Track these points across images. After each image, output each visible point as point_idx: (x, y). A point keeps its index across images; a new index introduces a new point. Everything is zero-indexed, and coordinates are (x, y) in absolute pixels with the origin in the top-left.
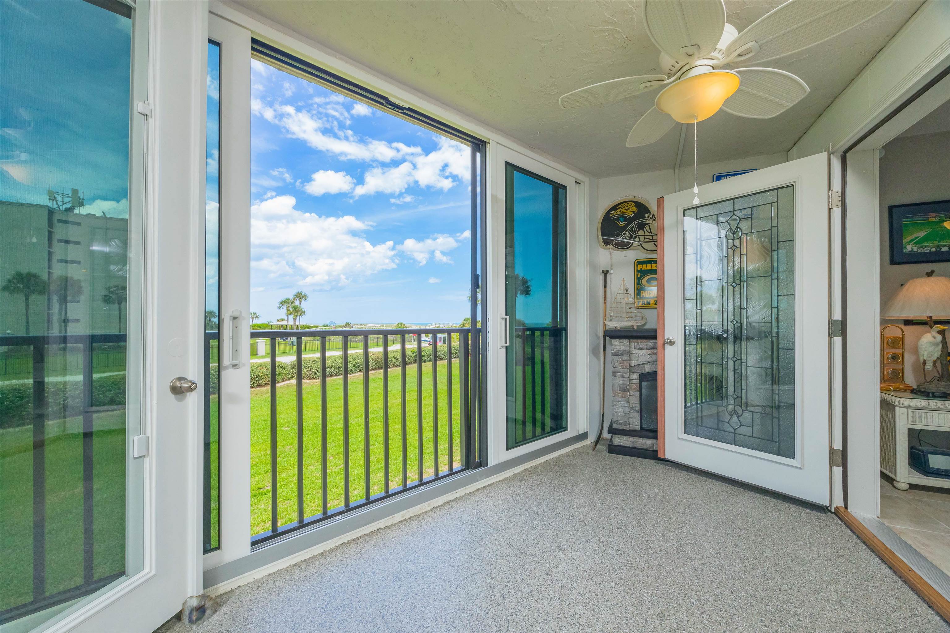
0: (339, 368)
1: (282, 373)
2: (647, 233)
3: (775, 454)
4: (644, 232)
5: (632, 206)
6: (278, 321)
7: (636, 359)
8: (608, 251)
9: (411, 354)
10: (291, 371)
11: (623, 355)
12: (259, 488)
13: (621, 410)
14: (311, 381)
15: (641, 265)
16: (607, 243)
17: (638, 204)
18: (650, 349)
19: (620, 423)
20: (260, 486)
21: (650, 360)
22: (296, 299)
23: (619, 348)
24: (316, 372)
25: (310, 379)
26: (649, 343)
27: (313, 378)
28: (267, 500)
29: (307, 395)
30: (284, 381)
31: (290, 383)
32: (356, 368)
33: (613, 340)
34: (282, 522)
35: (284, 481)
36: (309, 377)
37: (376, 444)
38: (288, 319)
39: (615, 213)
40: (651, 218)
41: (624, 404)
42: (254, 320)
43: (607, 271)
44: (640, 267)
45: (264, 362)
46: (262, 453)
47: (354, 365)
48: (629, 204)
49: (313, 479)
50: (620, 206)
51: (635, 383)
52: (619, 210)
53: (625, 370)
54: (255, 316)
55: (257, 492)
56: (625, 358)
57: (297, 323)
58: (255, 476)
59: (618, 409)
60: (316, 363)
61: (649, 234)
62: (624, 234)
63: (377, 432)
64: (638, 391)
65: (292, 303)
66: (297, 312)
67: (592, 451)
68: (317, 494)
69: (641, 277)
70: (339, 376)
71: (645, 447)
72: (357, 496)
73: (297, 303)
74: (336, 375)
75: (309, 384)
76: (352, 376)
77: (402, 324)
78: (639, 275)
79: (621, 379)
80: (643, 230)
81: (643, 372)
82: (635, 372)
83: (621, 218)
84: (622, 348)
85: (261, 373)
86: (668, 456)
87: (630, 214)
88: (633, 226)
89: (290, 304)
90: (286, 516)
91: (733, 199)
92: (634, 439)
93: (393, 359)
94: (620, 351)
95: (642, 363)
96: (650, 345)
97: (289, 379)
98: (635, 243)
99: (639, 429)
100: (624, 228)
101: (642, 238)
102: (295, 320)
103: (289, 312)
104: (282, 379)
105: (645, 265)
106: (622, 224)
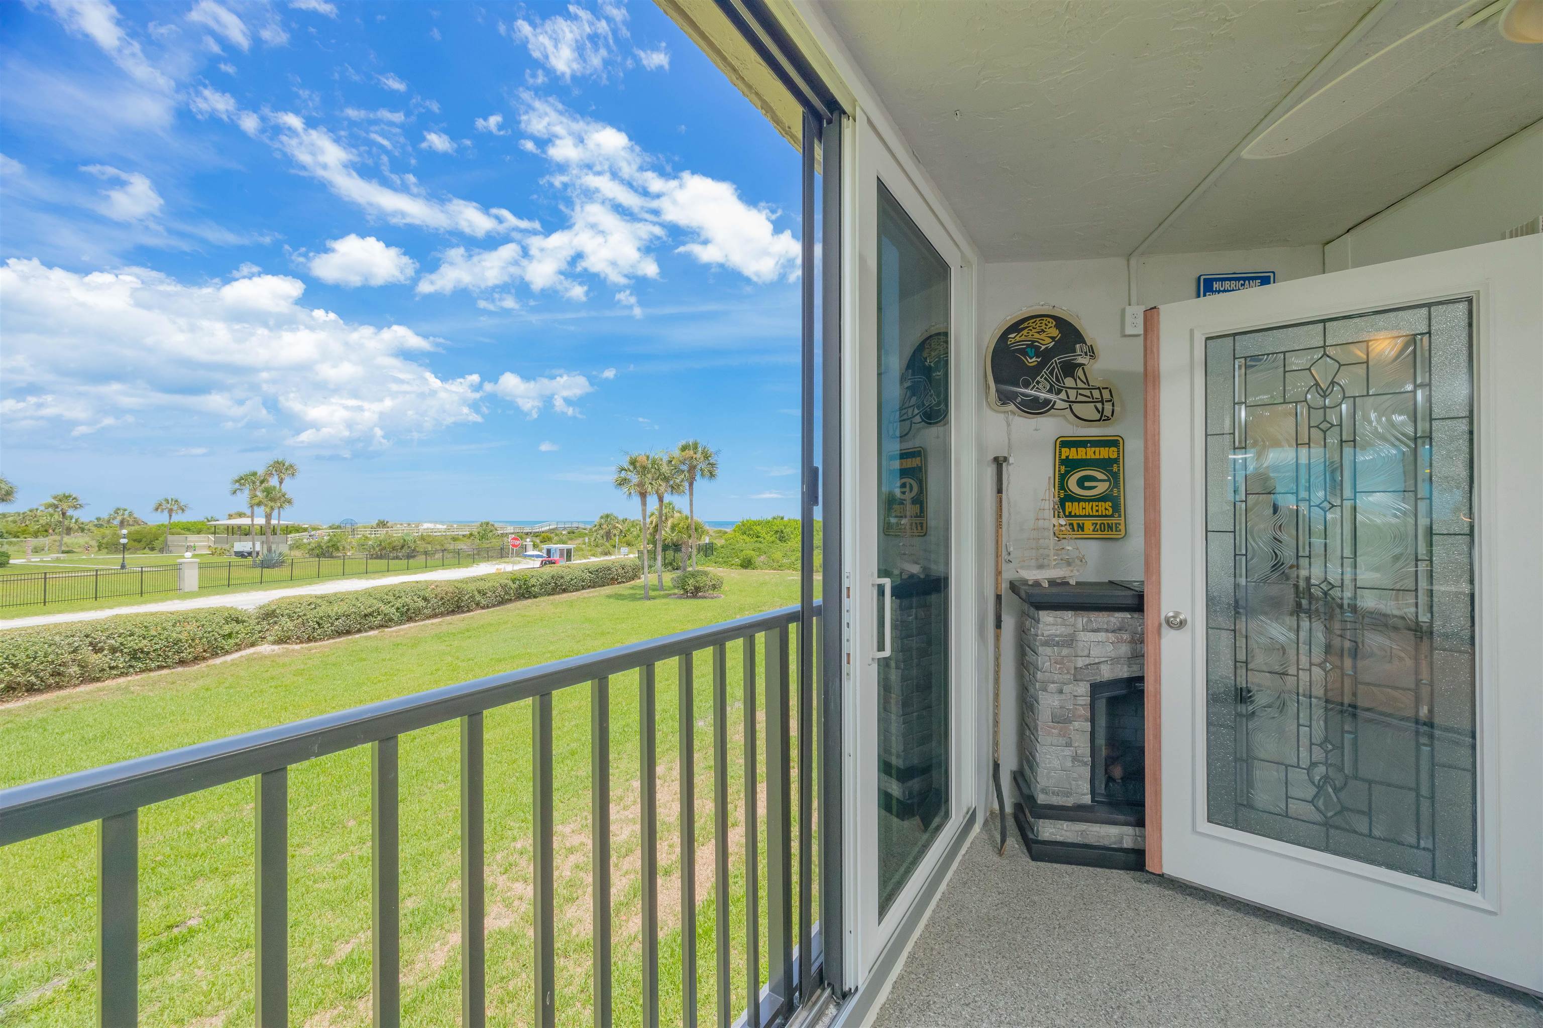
0: (366, 615)
1: (237, 633)
2: (1080, 385)
3: (1425, 878)
4: (1076, 380)
5: (1050, 325)
6: (230, 517)
7: (1086, 653)
8: (1002, 415)
9: (511, 583)
10: (259, 628)
11: (1063, 646)
12: (170, 927)
13: (1056, 763)
14: (304, 645)
15: (1067, 450)
16: (1005, 398)
17: (1061, 323)
18: (1113, 632)
19: (1053, 793)
20: (171, 920)
21: (1113, 655)
22: (271, 474)
23: (1053, 631)
24: (316, 626)
25: (301, 642)
26: (1112, 619)
27: (309, 640)
28: (189, 956)
29: (296, 679)
30: (240, 649)
31: (254, 653)
32: (402, 615)
33: (1041, 613)
34: (228, 1017)
35: (236, 897)
36: (298, 638)
37: (450, 778)
38: (253, 513)
39: (1018, 338)
40: (1086, 354)
41: (1063, 751)
42: (173, 515)
43: (1005, 459)
44: (1065, 452)
45: (193, 611)
46: (181, 829)
47: (398, 609)
48: (1044, 322)
49: (308, 883)
50: (1026, 324)
51: (1083, 703)
52: (1025, 332)
53: (1066, 677)
54: (175, 507)
55: (164, 938)
56: (1065, 651)
57: (274, 522)
58: (159, 893)
59: (1049, 763)
60: (315, 608)
61: (1083, 386)
62: (1038, 383)
63: (450, 750)
64: (1086, 721)
65: (262, 482)
66: (273, 500)
67: (996, 858)
68: (318, 922)
69: (1067, 472)
70: (366, 631)
71: (1106, 842)
72: (413, 913)
73: (274, 482)
74: (359, 631)
75: (298, 651)
76: (393, 632)
77: (487, 524)
78: (1063, 468)
79: (1056, 696)
80: (1073, 377)
81: (1099, 679)
82: (1082, 680)
83: (1028, 350)
84: (1060, 630)
85: (186, 634)
86: (1168, 869)
87: (1046, 343)
88: (1054, 368)
89: (258, 483)
90: (239, 997)
91: (1324, 321)
92: (1083, 826)
93: (476, 593)
94: (1056, 636)
95: (1097, 661)
96: (1115, 624)
97: (253, 645)
98: (1060, 404)
99: (1090, 802)
100: (1037, 370)
101: (1072, 394)
102: (268, 517)
103: (256, 501)
104: (236, 644)
105: (1074, 450)
106: (1032, 361)
